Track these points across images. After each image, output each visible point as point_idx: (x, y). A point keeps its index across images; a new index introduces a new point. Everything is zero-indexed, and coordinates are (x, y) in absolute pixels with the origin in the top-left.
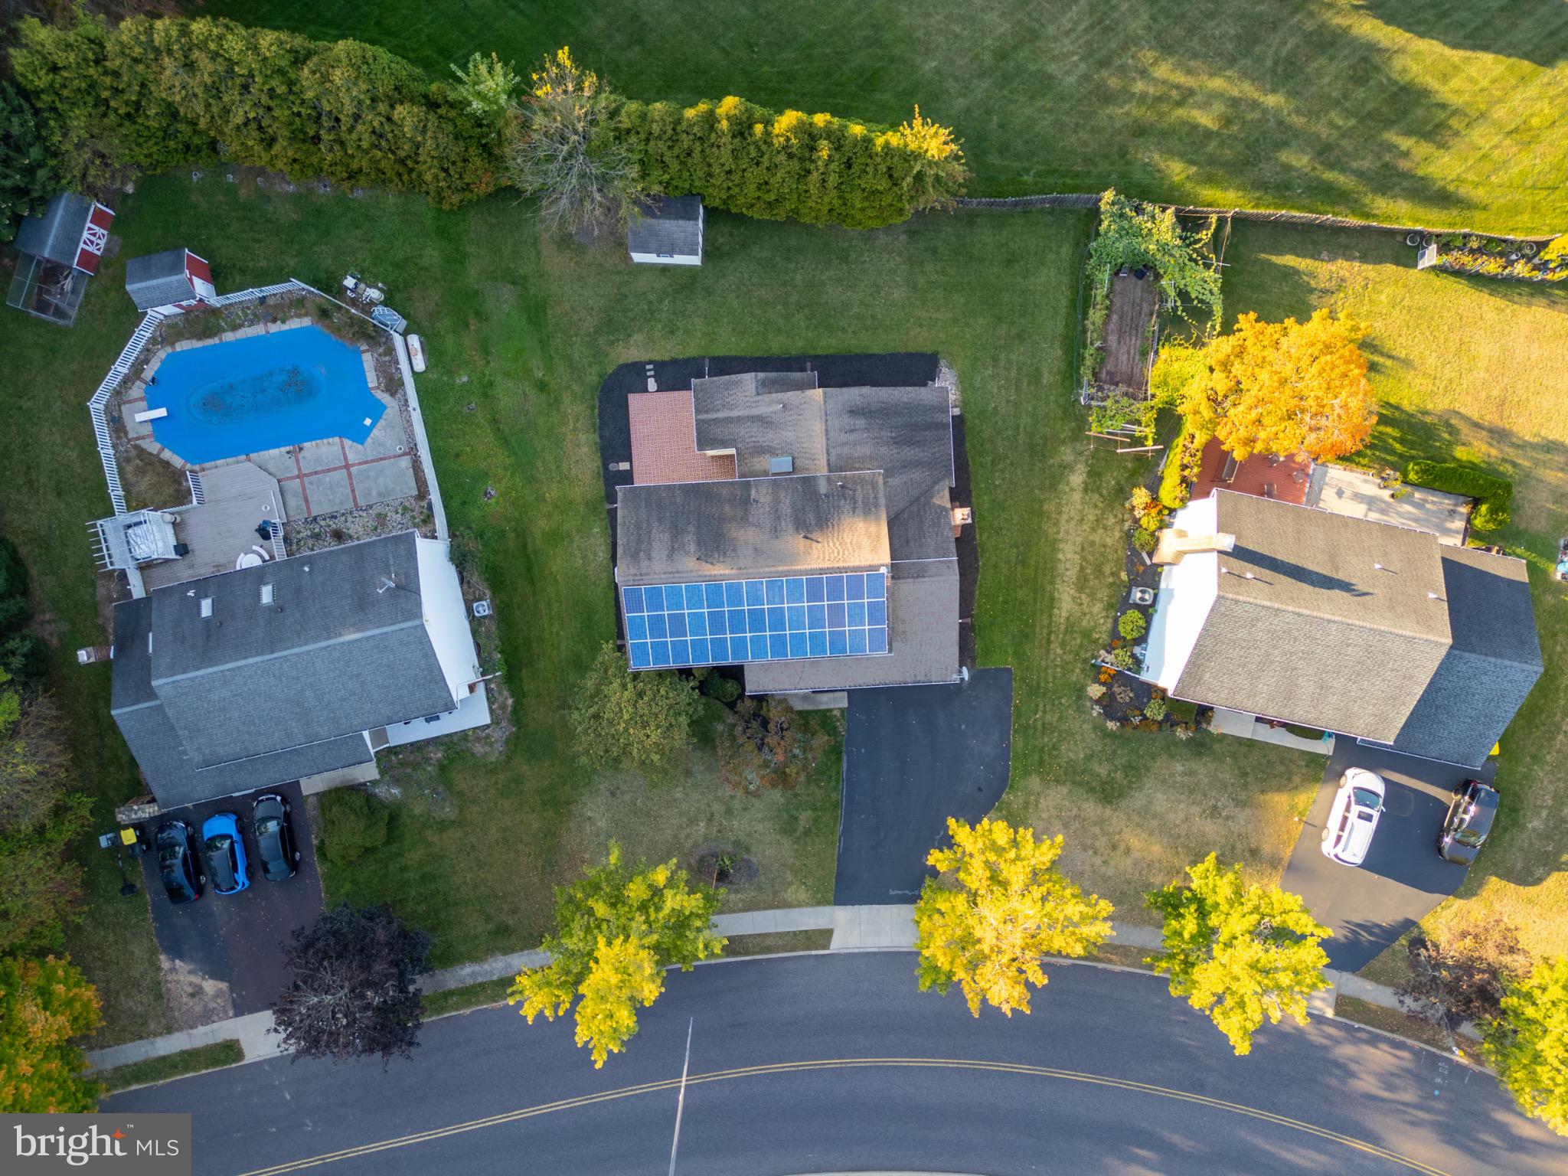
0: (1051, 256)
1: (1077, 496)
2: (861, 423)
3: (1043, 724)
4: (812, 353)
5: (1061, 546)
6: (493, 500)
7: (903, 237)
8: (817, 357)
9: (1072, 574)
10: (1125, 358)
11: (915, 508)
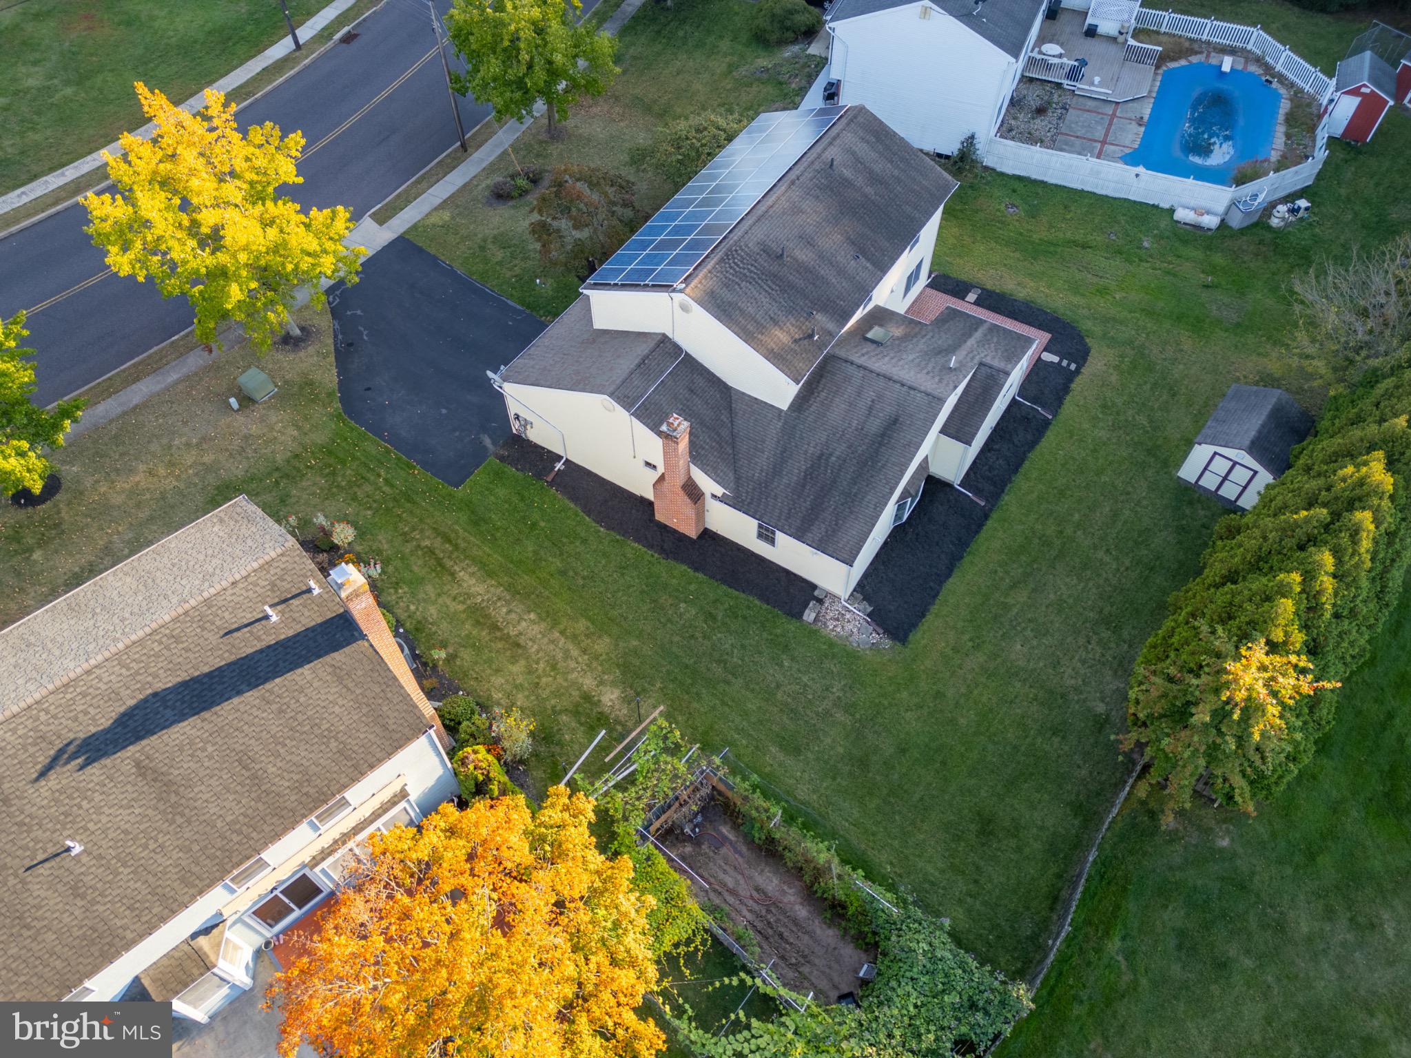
0: (961, 886)
1: (588, 682)
2: (875, 425)
3: (367, 480)
4: (995, 515)
5: (543, 625)
6: (1002, 207)
7: (1101, 708)
8: (986, 517)
9: (500, 613)
10: (730, 883)
11: (725, 433)
